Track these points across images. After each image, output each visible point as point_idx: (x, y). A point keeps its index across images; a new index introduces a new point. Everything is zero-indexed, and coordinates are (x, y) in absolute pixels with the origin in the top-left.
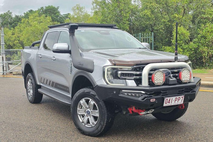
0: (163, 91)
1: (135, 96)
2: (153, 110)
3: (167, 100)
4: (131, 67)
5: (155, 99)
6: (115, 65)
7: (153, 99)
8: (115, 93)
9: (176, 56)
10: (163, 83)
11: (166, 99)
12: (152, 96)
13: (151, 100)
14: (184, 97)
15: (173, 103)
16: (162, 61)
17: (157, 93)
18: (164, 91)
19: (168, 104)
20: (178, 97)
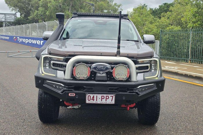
0: (86, 86)
1: (55, 88)
2: (80, 106)
3: (89, 97)
4: (63, 58)
5: (74, 94)
6: (50, 54)
7: (73, 94)
8: (40, 82)
9: (119, 50)
10: (86, 77)
11: (88, 95)
12: (73, 90)
13: (70, 94)
14: (114, 97)
15: (99, 102)
16: (102, 54)
17: (78, 87)
18: (90, 86)
19: (91, 102)
20: (105, 95)
